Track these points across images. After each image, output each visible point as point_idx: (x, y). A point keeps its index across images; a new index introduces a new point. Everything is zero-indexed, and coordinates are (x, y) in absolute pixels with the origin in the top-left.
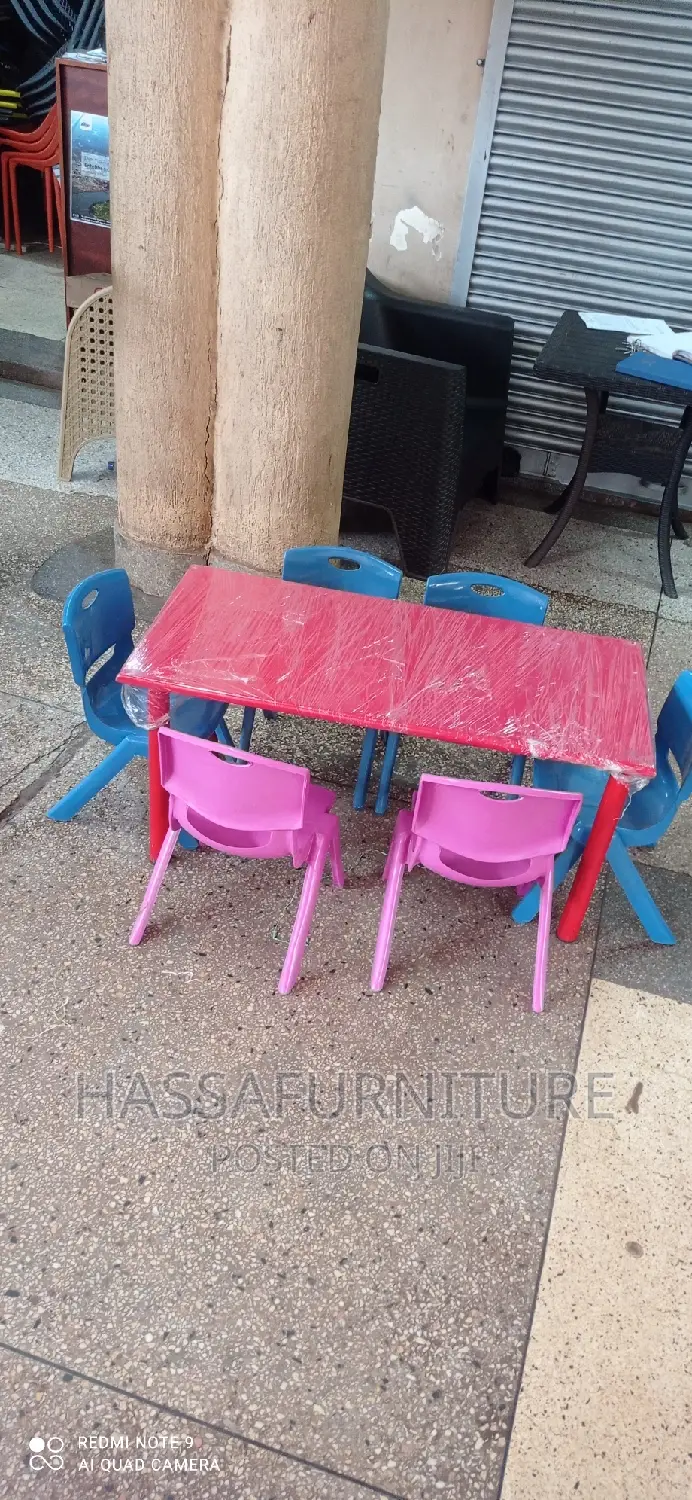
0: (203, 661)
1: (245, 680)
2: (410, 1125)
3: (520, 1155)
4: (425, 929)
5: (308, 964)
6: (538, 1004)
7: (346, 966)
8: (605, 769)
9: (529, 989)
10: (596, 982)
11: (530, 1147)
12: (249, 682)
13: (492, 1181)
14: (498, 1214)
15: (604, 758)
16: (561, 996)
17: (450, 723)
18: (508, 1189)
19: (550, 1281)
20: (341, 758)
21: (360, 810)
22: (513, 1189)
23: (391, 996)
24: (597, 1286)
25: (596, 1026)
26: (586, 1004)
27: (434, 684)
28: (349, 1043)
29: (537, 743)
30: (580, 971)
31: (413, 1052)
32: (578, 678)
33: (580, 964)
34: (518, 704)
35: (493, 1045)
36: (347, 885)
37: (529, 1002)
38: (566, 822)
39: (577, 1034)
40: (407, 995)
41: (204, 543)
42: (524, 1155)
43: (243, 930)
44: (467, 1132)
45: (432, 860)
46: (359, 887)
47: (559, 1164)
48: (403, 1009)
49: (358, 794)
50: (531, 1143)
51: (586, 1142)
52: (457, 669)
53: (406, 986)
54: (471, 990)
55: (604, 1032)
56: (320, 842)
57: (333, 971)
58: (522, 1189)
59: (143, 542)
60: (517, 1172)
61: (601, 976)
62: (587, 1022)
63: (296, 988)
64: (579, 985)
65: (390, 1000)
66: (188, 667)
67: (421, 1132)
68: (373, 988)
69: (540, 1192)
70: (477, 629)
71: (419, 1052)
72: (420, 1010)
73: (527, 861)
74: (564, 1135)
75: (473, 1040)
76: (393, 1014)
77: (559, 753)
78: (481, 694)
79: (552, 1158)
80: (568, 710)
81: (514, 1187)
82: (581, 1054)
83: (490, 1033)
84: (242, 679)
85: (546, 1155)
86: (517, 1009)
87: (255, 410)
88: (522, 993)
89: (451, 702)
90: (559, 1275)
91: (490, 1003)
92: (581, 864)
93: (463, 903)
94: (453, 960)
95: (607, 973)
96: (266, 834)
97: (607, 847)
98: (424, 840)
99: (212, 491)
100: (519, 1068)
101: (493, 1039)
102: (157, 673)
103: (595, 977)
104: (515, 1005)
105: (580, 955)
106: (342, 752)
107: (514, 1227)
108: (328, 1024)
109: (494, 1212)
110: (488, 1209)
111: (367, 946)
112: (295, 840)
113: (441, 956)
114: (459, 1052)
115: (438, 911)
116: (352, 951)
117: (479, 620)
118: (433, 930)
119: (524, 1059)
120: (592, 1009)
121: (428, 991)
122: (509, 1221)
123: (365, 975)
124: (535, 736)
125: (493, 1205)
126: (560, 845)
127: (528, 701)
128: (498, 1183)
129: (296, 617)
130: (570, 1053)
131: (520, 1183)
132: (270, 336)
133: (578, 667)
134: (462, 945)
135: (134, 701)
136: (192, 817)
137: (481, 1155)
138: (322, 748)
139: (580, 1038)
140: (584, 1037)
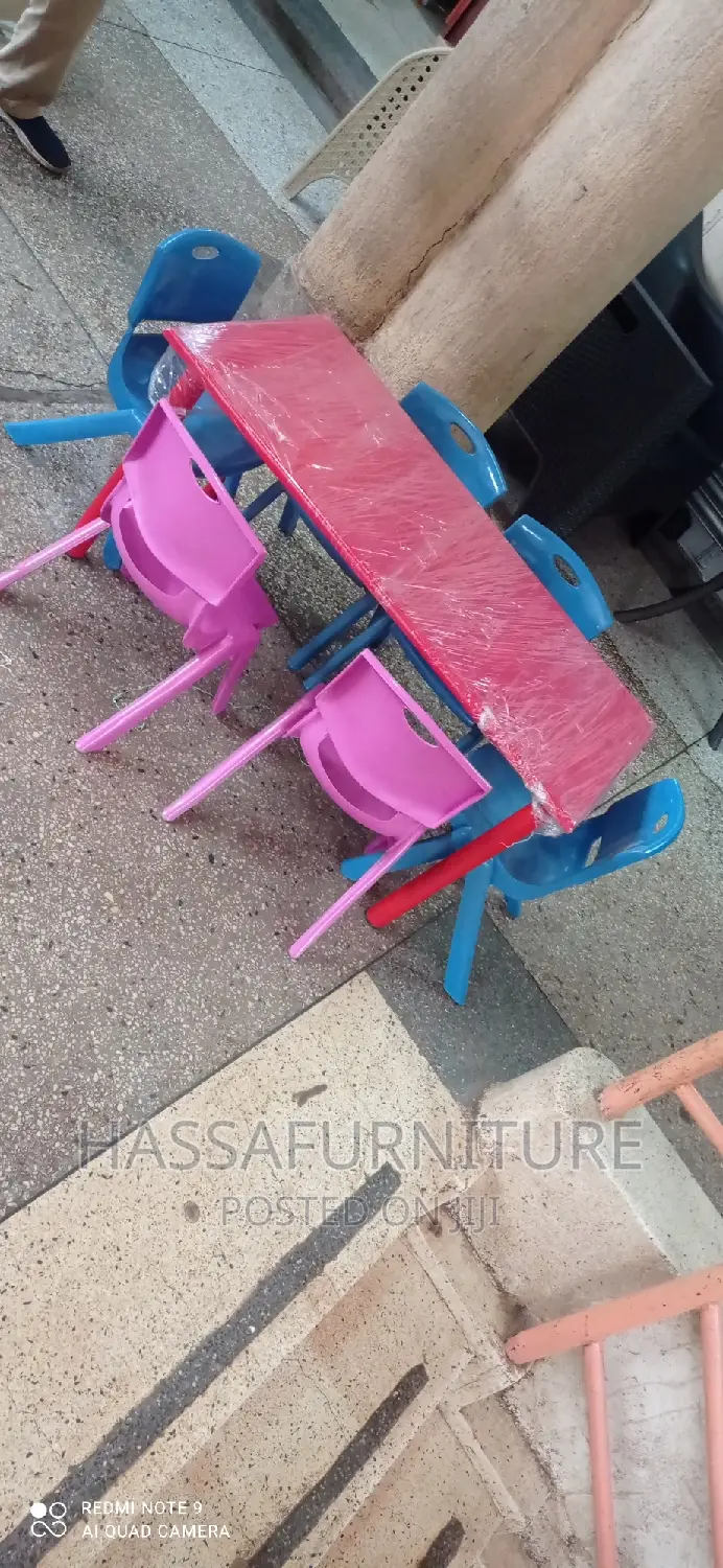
0: (258, 388)
1: (282, 437)
2: (89, 947)
3: (164, 1053)
4: (256, 809)
5: (124, 745)
6: (298, 949)
7: (158, 777)
8: (532, 789)
9: (301, 930)
10: (364, 976)
11: (179, 1055)
12: (283, 442)
13: (118, 1052)
14: (98, 1082)
15: (539, 780)
16: (325, 961)
17: (432, 634)
18: (128, 1071)
19: (91, 1174)
20: (314, 616)
21: (290, 669)
22: (131, 1074)
23: (174, 835)
24: (130, 1214)
25: (331, 1011)
26: (340, 985)
27: (450, 594)
28: (99, 837)
29: (492, 716)
30: (361, 956)
31: (150, 894)
32: (578, 703)
33: (365, 951)
34: (506, 674)
35: (226, 948)
36: (221, 715)
37: (289, 942)
38: (458, 804)
39: (308, 1001)
40: (189, 844)
41: (357, 338)
42: (168, 1056)
43: (92, 669)
44: (135, 995)
45: (311, 740)
46: (230, 727)
47: (191, 1089)
48: (174, 852)
49: (300, 654)
50: (184, 1052)
51: (233, 1091)
52: (481, 603)
53: (195, 838)
54: (249, 889)
55: (334, 1019)
56: (226, 644)
57: (143, 771)
58: (140, 1080)
59: (305, 289)
60: (147, 1065)
61: (374, 977)
62: (326, 1000)
63: (94, 754)
64: (348, 967)
65: (169, 836)
66: (239, 380)
67: (93, 962)
68: (164, 813)
69: (153, 1096)
70: (528, 590)
71: (155, 898)
72: (190, 867)
73: (393, 812)
74: (218, 1070)
75: (212, 930)
76: (164, 849)
77: (503, 743)
78: (482, 637)
79: (189, 1079)
80: (545, 717)
81: (133, 1074)
82: (296, 1021)
83: (234, 937)
84: (280, 433)
85: (187, 1072)
86: (275, 938)
87: (502, 247)
88: (292, 931)
89: (448, 621)
90: (104, 1177)
91: (257, 913)
92: (437, 866)
93: (309, 818)
94: (257, 853)
95: (381, 975)
96: (181, 585)
97: (473, 867)
98: (319, 714)
99: (403, 296)
100: (231, 985)
101: (231, 944)
102: (207, 360)
103: (367, 971)
104: (277, 934)
105: (371, 944)
106: (320, 613)
107: (101, 1105)
108: (96, 808)
109: (96, 1079)
110: (94, 1071)
111: (193, 775)
112: (201, 617)
113: (252, 838)
114: (191, 928)
115: (282, 806)
116: (174, 770)
117: (537, 585)
118: (262, 814)
119: (243, 981)
120: (340, 995)
121: (211, 859)
122: (102, 1095)
123: (167, 800)
124: (495, 710)
125: (100, 1072)
126: (434, 821)
127: (516, 680)
128: (121, 1059)
129: (378, 435)
130: (288, 1012)
131: (141, 1075)
132: (572, 187)
133: (585, 695)
134: (276, 848)
135: (165, 373)
136: (127, 516)
137: (129, 1023)
138: (305, 594)
139: (310, 1006)
140: (312, 1010)
